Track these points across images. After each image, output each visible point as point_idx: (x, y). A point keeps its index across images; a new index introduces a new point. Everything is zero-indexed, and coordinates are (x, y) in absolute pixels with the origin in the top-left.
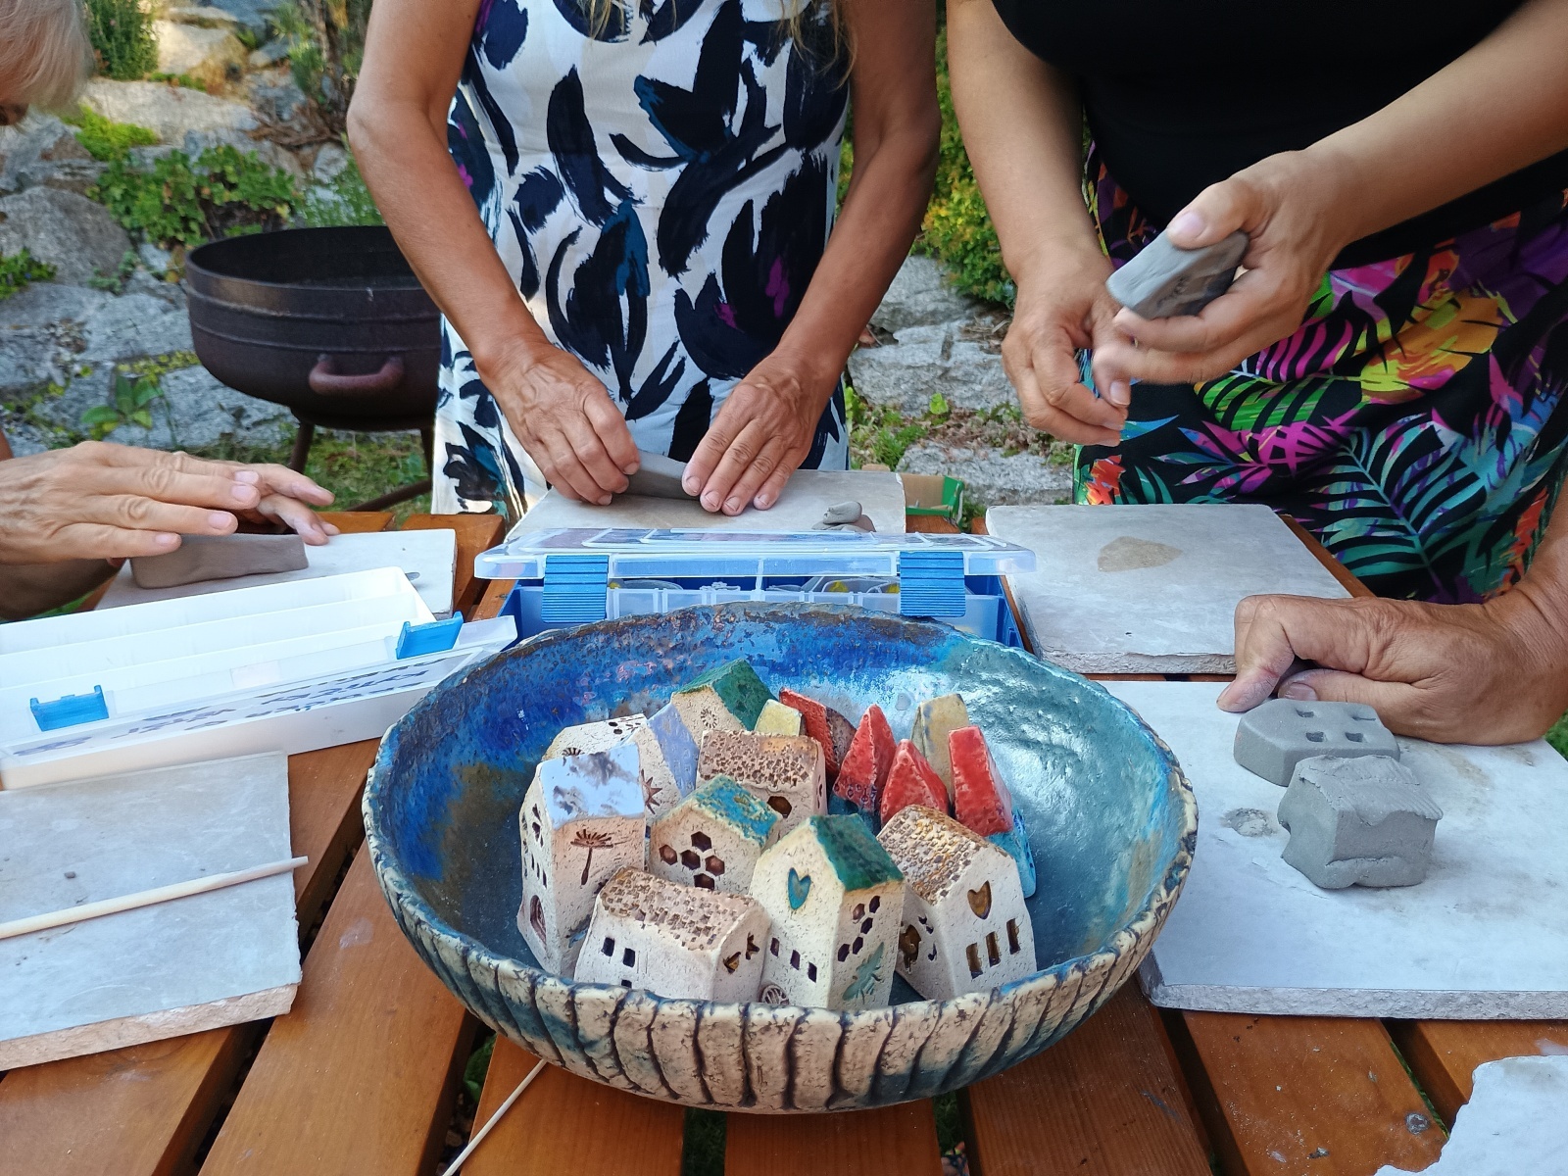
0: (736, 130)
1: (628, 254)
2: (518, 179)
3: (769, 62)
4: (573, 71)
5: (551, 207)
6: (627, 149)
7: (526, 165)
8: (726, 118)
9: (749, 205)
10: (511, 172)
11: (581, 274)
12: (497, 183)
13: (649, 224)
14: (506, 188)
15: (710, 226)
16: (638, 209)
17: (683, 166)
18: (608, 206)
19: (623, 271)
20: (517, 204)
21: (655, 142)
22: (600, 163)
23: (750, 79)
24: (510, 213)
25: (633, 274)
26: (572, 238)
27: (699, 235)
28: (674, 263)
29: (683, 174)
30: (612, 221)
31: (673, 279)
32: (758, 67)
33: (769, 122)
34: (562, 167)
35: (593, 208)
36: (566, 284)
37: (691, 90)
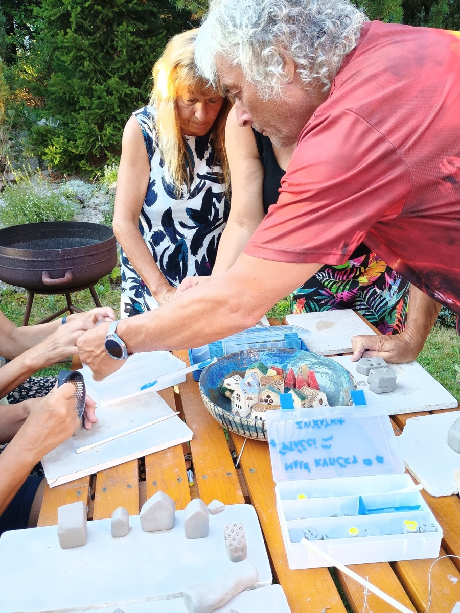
0: (211, 219)
1: (182, 251)
2: (152, 233)
3: (220, 203)
4: (170, 208)
5: (162, 240)
6: (183, 225)
7: (155, 229)
8: (209, 217)
9: (214, 237)
10: (150, 231)
11: (170, 257)
12: (145, 234)
13: (188, 243)
14: (148, 235)
15: (204, 243)
16: (185, 240)
17: (197, 228)
18: (178, 239)
19: (181, 256)
20: (151, 239)
21: (190, 223)
22: (176, 229)
23: (215, 207)
24: (149, 242)
25: (184, 257)
26: (167, 248)
27: (201, 245)
28: (194, 253)
29: (197, 230)
30: (178, 243)
31: (194, 257)
32: (217, 204)
33: (220, 217)
34: (165, 230)
35: (174, 240)
36: (165, 260)
37: (200, 210)
